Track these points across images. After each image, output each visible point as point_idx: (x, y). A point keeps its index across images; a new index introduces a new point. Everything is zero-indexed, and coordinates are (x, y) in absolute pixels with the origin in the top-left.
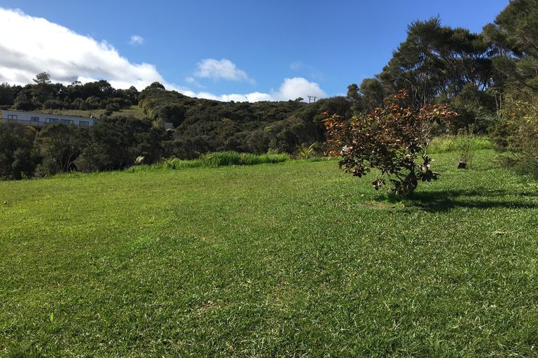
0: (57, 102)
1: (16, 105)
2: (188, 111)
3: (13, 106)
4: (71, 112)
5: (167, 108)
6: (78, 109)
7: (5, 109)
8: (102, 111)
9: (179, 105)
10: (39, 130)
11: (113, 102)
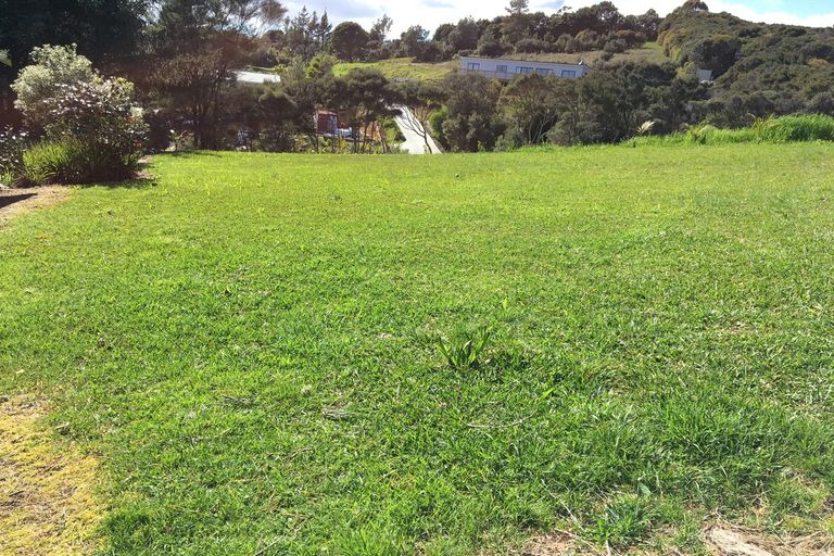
0: (535, 41)
1: (479, 48)
2: (744, 48)
3: (475, 51)
4: (552, 57)
5: (705, 43)
6: (562, 51)
7: (465, 55)
8: (598, 54)
9: (729, 36)
10: (506, 84)
11: (616, 38)
